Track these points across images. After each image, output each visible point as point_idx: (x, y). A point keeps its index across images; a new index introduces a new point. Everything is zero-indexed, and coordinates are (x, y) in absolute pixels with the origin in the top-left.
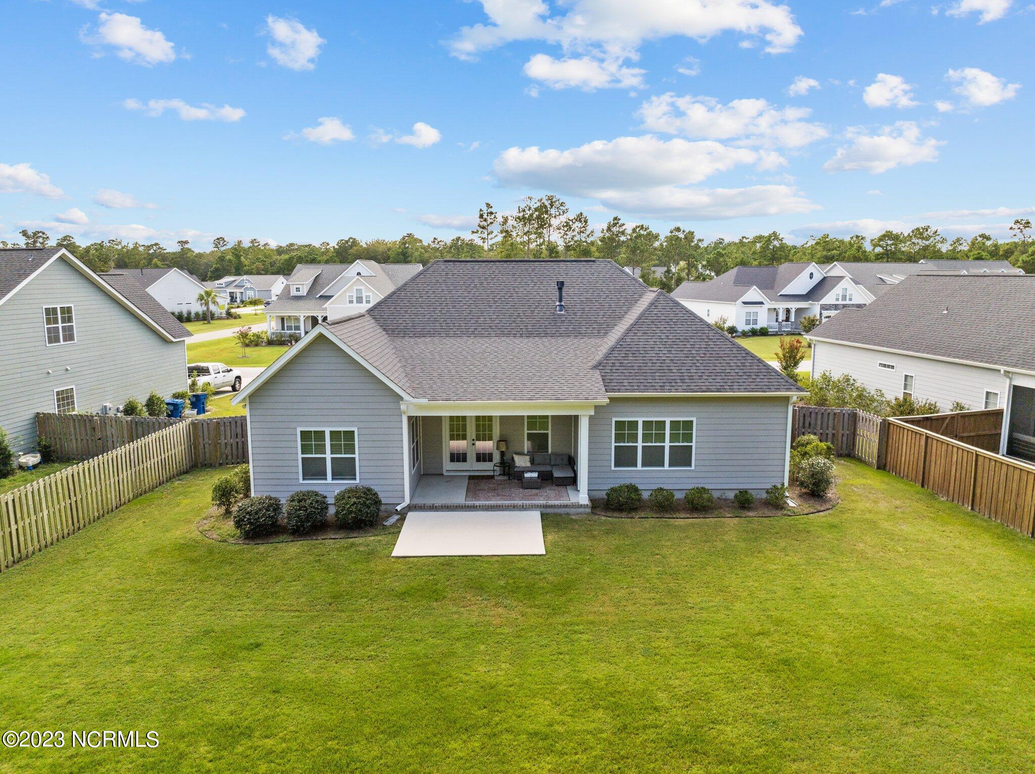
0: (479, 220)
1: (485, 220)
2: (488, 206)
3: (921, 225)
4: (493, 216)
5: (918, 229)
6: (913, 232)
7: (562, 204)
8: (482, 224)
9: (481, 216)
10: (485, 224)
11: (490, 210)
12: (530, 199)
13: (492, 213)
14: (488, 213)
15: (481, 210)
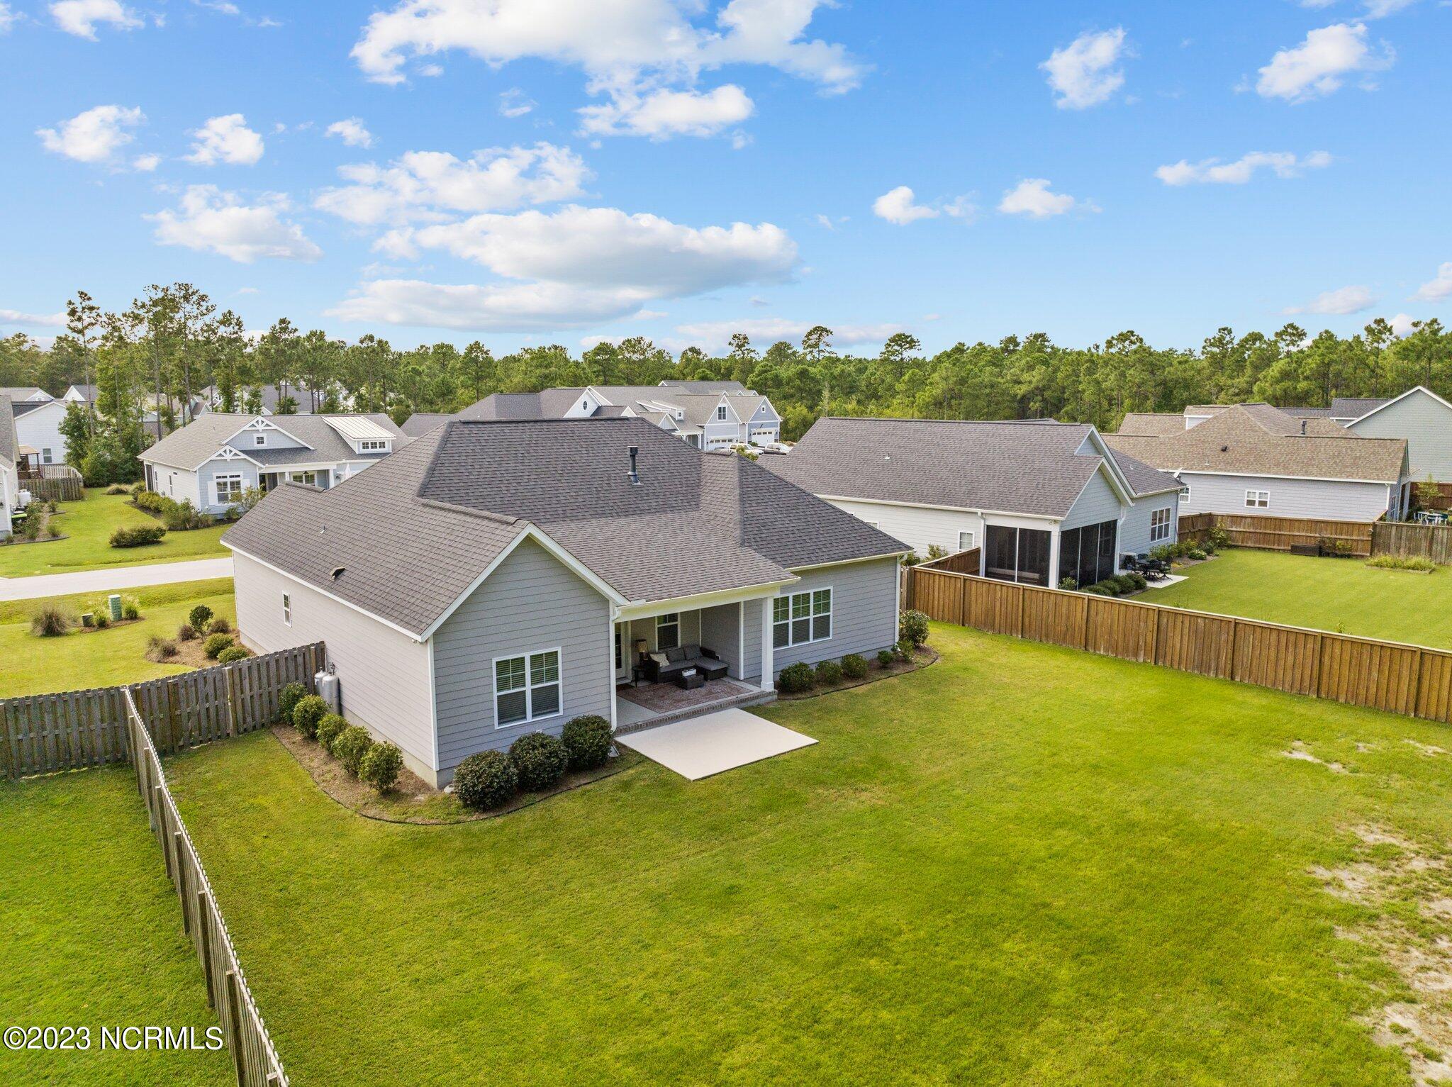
0: (69, 318)
1: (80, 319)
2: (83, 295)
3: (633, 336)
4: (94, 314)
5: (629, 341)
6: (624, 344)
7: (203, 298)
8: (72, 325)
9: (73, 313)
10: (79, 325)
11: (87, 303)
12: (155, 288)
13: (91, 309)
14: (83, 308)
15: (70, 303)
